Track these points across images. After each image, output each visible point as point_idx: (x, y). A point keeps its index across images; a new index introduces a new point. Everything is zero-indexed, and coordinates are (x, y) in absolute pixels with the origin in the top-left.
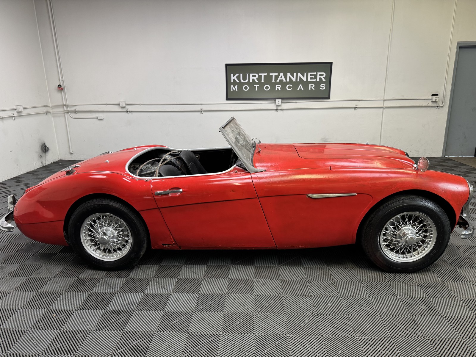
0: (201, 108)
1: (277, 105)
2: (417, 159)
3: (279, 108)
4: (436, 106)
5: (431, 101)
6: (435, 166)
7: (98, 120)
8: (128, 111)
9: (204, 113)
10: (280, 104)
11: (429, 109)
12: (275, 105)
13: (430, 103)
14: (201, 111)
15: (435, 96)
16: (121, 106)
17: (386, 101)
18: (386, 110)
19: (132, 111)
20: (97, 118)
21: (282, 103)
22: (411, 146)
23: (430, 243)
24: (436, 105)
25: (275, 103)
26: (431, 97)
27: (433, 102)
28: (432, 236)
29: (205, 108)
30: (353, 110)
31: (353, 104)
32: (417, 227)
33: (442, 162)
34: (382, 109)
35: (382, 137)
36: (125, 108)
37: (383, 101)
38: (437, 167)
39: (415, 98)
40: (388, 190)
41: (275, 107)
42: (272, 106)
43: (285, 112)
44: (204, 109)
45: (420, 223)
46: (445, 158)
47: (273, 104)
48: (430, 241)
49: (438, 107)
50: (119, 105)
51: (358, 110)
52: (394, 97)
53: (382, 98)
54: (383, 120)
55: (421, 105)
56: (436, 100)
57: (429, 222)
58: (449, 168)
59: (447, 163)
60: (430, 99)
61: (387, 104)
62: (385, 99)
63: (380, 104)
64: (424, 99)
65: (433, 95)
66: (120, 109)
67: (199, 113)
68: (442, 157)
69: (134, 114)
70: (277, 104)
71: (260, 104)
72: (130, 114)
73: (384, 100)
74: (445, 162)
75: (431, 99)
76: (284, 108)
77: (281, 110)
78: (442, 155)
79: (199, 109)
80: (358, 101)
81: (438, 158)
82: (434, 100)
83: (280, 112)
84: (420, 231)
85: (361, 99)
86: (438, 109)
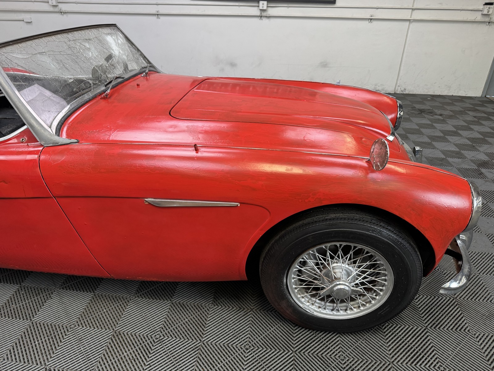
0: (157, 10)
1: (261, 10)
2: (445, 98)
3: (264, 14)
4: (487, 22)
5: (481, 13)
6: (467, 112)
7: (25, 24)
8: (61, 11)
9: (162, 18)
10: (265, 8)
11: (475, 25)
12: (259, 10)
13: (478, 17)
14: (158, 15)
15: (488, 6)
16: (50, 3)
17: (416, 11)
18: (414, 25)
19: (66, 11)
20: (23, 20)
21: (267, 7)
22: (442, 79)
23: (381, 293)
24: (487, 19)
25: (258, 6)
26: (481, 7)
27: (484, 15)
28: (386, 283)
29: (163, 10)
30: (367, 22)
31: (366, 14)
32: (359, 267)
33: (478, 104)
34: (408, 23)
35: (403, 64)
36: (58, 8)
37: (411, 10)
38: (469, 112)
39: (459, 8)
40: (300, 201)
41: (258, 13)
42: (254, 11)
43: (272, 20)
44: (161, 12)
45: (364, 260)
46: (485, 99)
47: (256, 8)
48: (381, 290)
49: (489, 23)
50: (48, 2)
51: (375, 23)
52: (428, 5)
53: (411, 6)
54: (408, 39)
55: (465, 19)
56: (488, 12)
57: (381, 260)
58: (486, 115)
59: (486, 106)
60: (480, 10)
61: (417, 15)
62: (415, 7)
63: (406, 14)
64: (472, 10)
65: (487, 4)
66: (52, 9)
67: (154, 18)
68: (481, 97)
69: (70, 16)
70: (261, 8)
71: (238, 7)
72: (65, 15)
73: (413, 9)
74: (482, 106)
75: (482, 11)
76: (270, 15)
77: (266, 17)
78: (482, 95)
79: (154, 12)
80: (376, 9)
81: (475, 97)
82: (485, 12)
83: (265, 21)
84: (363, 272)
85: (380, 6)
86: (488, 26)
